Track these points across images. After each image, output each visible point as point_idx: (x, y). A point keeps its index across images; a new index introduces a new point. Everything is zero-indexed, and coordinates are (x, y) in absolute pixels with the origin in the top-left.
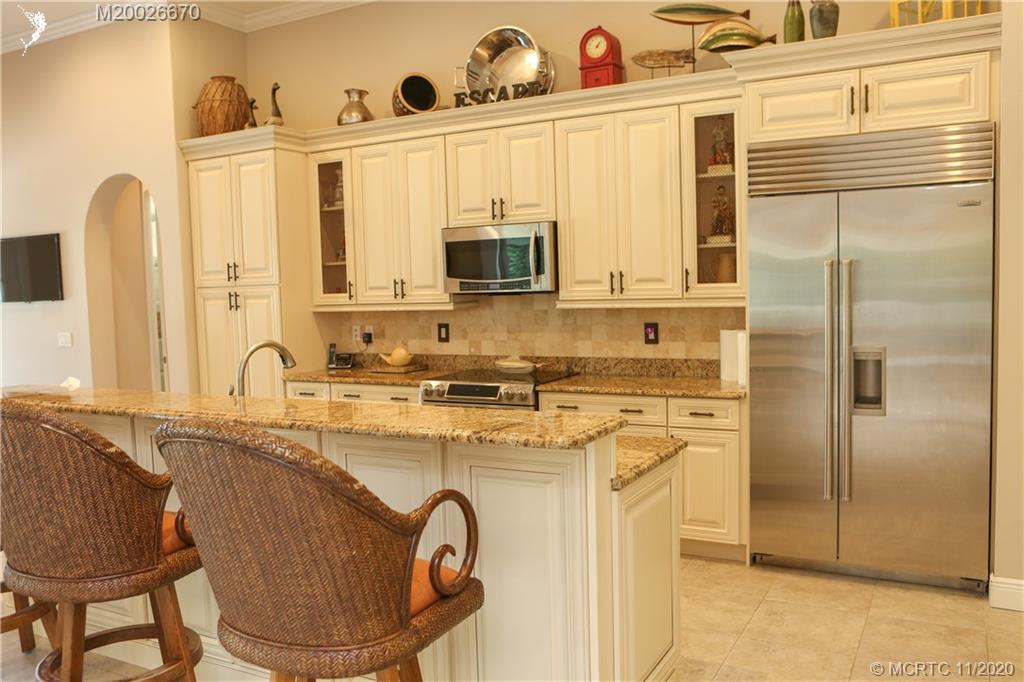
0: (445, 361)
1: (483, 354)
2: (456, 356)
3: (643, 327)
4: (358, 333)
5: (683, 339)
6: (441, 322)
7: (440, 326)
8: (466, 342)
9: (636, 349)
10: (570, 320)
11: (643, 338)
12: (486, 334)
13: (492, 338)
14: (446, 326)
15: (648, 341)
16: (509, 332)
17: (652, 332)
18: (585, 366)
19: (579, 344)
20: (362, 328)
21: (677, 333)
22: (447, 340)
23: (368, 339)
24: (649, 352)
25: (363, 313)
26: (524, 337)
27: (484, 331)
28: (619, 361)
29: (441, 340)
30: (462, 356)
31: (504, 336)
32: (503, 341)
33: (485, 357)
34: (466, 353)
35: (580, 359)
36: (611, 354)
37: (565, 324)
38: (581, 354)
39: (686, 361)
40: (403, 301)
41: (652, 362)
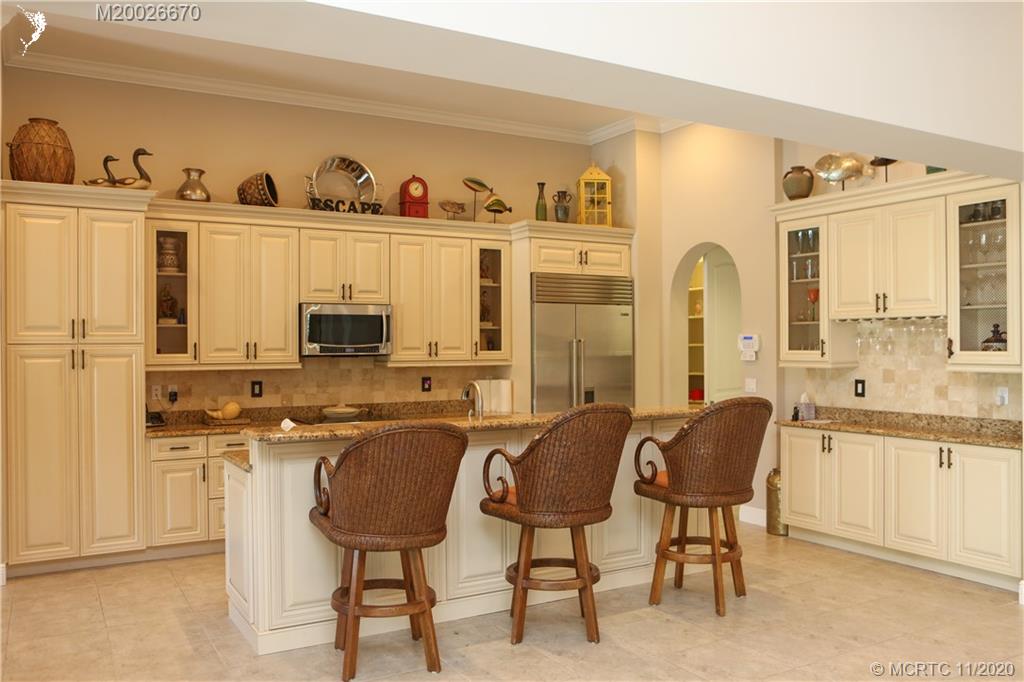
0: (259, 413)
1: (295, 405)
2: (270, 408)
3: (421, 380)
4: (159, 393)
5: (446, 388)
6: (255, 379)
7: (254, 384)
8: (279, 396)
9: (416, 395)
10: (369, 376)
11: (420, 388)
12: (298, 389)
13: (303, 392)
14: (260, 383)
15: (424, 390)
16: (318, 386)
17: (426, 383)
18: (381, 410)
19: (375, 393)
20: (164, 388)
21: (442, 384)
22: (260, 395)
23: (173, 397)
24: (424, 397)
25: (165, 372)
26: (331, 390)
27: (296, 386)
28: (406, 404)
29: (254, 395)
30: (275, 408)
31: (314, 390)
32: (312, 394)
33: (298, 407)
34: (279, 405)
35: (378, 404)
36: (398, 400)
37: (363, 379)
38: (376, 401)
39: (449, 401)
40: (256, 362)
41: (428, 403)
